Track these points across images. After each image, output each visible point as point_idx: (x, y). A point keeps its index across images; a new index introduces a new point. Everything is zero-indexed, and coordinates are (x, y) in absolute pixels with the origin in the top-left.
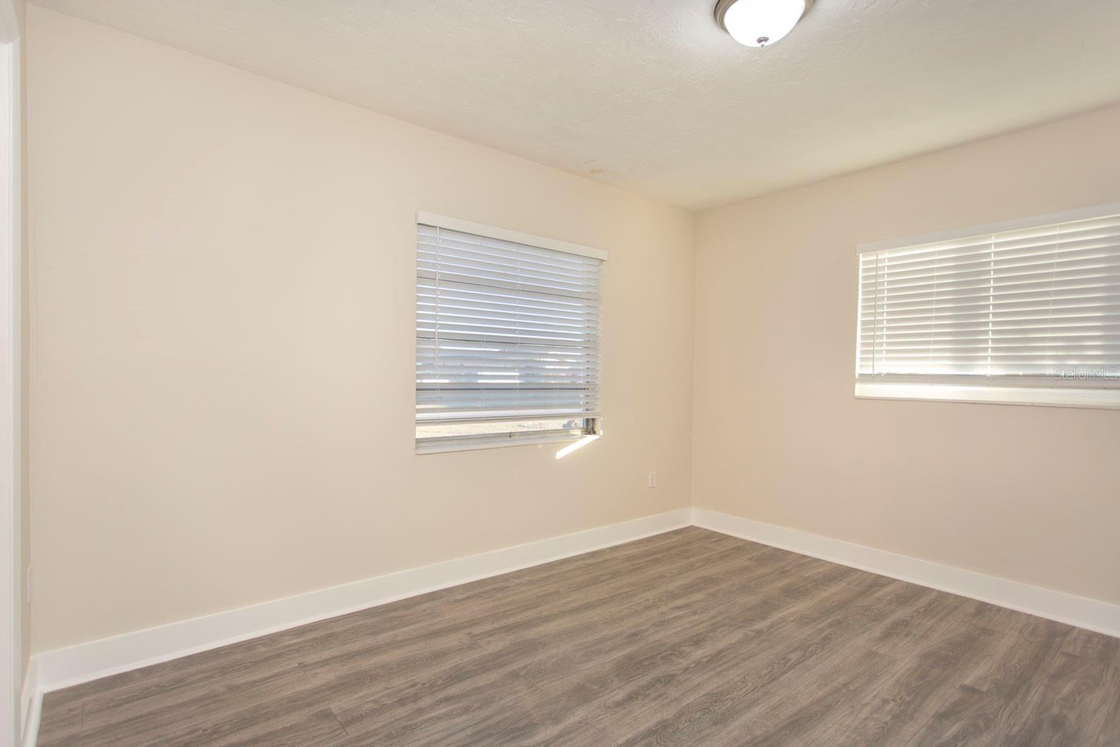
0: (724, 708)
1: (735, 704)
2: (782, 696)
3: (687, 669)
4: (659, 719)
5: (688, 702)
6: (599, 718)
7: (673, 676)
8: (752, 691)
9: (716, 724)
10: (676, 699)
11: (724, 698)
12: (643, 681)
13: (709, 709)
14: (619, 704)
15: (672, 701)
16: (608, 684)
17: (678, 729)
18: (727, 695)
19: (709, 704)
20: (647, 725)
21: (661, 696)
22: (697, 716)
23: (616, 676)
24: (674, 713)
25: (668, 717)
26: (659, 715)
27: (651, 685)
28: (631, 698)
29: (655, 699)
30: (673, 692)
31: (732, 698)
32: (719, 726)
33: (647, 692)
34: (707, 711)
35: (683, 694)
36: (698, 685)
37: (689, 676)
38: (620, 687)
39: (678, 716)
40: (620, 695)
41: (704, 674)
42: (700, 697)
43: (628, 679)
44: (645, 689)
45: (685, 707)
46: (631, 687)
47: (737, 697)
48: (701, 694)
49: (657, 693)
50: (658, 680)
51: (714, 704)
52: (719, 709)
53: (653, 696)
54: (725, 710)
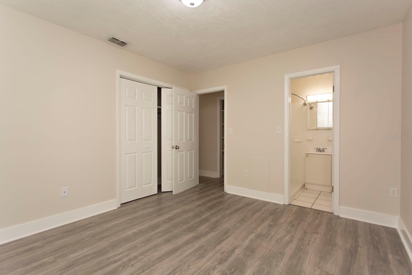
0: (199, 252)
1: (195, 254)
2: (175, 261)
3: (214, 269)
4: (221, 245)
5: (212, 252)
6: (240, 243)
7: (220, 263)
8: (187, 261)
9: (203, 246)
10: (217, 253)
11: (199, 256)
12: (231, 259)
13: (205, 251)
14: (236, 248)
15: (218, 252)
16: (244, 255)
17: (215, 243)
18: (198, 257)
19: (205, 253)
20: (224, 243)
21: (223, 253)
22: (209, 248)
23: (243, 259)
24: (217, 247)
25: (218, 246)
26: (222, 246)
27: (228, 257)
28: (233, 251)
29: (224, 252)
30: (218, 256)
31: (196, 257)
32: (202, 245)
33: (228, 254)
34: (205, 250)
35: (214, 255)
36: (208, 261)
37: (212, 265)
38: (239, 254)
39: (215, 247)
40: (237, 251)
41: (206, 267)
42: (208, 255)
43: (237, 259)
44: (229, 255)
45: (213, 250)
46: (234, 256)
47: (194, 257)
48: (207, 256)
49: (224, 254)
50: (225, 260)
51: (203, 253)
52: (201, 251)
53: (225, 253)
54: (199, 251)
